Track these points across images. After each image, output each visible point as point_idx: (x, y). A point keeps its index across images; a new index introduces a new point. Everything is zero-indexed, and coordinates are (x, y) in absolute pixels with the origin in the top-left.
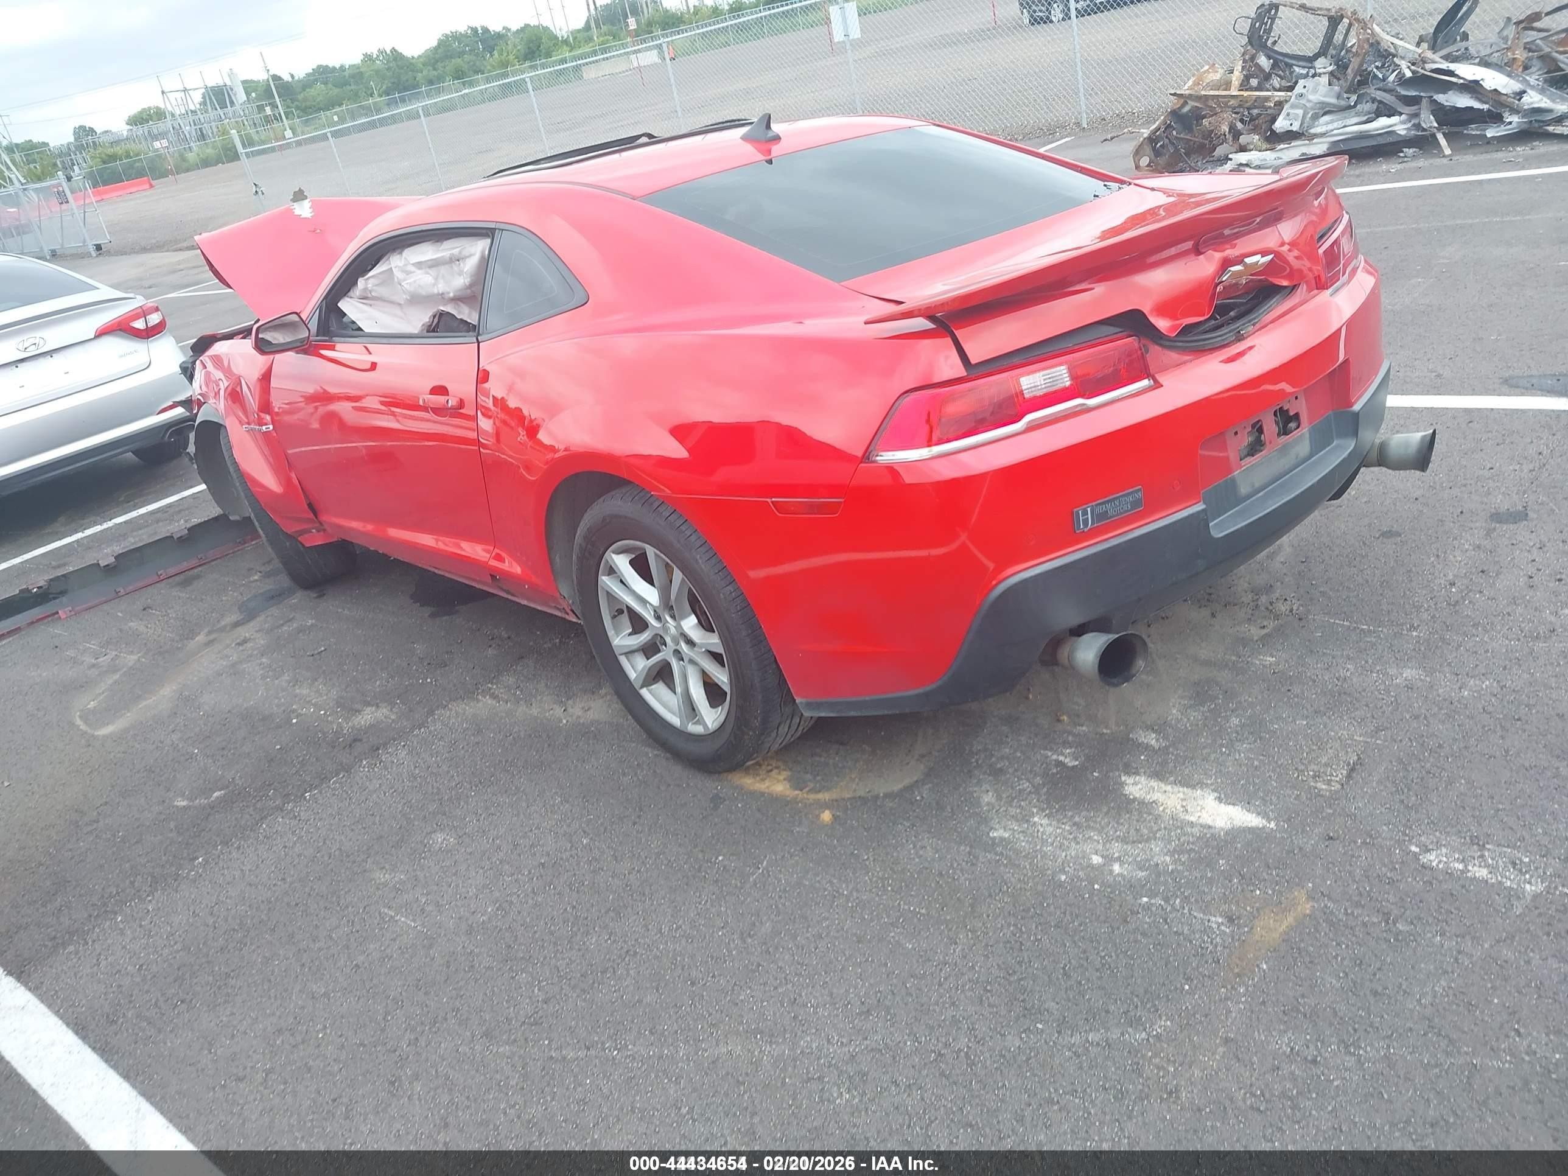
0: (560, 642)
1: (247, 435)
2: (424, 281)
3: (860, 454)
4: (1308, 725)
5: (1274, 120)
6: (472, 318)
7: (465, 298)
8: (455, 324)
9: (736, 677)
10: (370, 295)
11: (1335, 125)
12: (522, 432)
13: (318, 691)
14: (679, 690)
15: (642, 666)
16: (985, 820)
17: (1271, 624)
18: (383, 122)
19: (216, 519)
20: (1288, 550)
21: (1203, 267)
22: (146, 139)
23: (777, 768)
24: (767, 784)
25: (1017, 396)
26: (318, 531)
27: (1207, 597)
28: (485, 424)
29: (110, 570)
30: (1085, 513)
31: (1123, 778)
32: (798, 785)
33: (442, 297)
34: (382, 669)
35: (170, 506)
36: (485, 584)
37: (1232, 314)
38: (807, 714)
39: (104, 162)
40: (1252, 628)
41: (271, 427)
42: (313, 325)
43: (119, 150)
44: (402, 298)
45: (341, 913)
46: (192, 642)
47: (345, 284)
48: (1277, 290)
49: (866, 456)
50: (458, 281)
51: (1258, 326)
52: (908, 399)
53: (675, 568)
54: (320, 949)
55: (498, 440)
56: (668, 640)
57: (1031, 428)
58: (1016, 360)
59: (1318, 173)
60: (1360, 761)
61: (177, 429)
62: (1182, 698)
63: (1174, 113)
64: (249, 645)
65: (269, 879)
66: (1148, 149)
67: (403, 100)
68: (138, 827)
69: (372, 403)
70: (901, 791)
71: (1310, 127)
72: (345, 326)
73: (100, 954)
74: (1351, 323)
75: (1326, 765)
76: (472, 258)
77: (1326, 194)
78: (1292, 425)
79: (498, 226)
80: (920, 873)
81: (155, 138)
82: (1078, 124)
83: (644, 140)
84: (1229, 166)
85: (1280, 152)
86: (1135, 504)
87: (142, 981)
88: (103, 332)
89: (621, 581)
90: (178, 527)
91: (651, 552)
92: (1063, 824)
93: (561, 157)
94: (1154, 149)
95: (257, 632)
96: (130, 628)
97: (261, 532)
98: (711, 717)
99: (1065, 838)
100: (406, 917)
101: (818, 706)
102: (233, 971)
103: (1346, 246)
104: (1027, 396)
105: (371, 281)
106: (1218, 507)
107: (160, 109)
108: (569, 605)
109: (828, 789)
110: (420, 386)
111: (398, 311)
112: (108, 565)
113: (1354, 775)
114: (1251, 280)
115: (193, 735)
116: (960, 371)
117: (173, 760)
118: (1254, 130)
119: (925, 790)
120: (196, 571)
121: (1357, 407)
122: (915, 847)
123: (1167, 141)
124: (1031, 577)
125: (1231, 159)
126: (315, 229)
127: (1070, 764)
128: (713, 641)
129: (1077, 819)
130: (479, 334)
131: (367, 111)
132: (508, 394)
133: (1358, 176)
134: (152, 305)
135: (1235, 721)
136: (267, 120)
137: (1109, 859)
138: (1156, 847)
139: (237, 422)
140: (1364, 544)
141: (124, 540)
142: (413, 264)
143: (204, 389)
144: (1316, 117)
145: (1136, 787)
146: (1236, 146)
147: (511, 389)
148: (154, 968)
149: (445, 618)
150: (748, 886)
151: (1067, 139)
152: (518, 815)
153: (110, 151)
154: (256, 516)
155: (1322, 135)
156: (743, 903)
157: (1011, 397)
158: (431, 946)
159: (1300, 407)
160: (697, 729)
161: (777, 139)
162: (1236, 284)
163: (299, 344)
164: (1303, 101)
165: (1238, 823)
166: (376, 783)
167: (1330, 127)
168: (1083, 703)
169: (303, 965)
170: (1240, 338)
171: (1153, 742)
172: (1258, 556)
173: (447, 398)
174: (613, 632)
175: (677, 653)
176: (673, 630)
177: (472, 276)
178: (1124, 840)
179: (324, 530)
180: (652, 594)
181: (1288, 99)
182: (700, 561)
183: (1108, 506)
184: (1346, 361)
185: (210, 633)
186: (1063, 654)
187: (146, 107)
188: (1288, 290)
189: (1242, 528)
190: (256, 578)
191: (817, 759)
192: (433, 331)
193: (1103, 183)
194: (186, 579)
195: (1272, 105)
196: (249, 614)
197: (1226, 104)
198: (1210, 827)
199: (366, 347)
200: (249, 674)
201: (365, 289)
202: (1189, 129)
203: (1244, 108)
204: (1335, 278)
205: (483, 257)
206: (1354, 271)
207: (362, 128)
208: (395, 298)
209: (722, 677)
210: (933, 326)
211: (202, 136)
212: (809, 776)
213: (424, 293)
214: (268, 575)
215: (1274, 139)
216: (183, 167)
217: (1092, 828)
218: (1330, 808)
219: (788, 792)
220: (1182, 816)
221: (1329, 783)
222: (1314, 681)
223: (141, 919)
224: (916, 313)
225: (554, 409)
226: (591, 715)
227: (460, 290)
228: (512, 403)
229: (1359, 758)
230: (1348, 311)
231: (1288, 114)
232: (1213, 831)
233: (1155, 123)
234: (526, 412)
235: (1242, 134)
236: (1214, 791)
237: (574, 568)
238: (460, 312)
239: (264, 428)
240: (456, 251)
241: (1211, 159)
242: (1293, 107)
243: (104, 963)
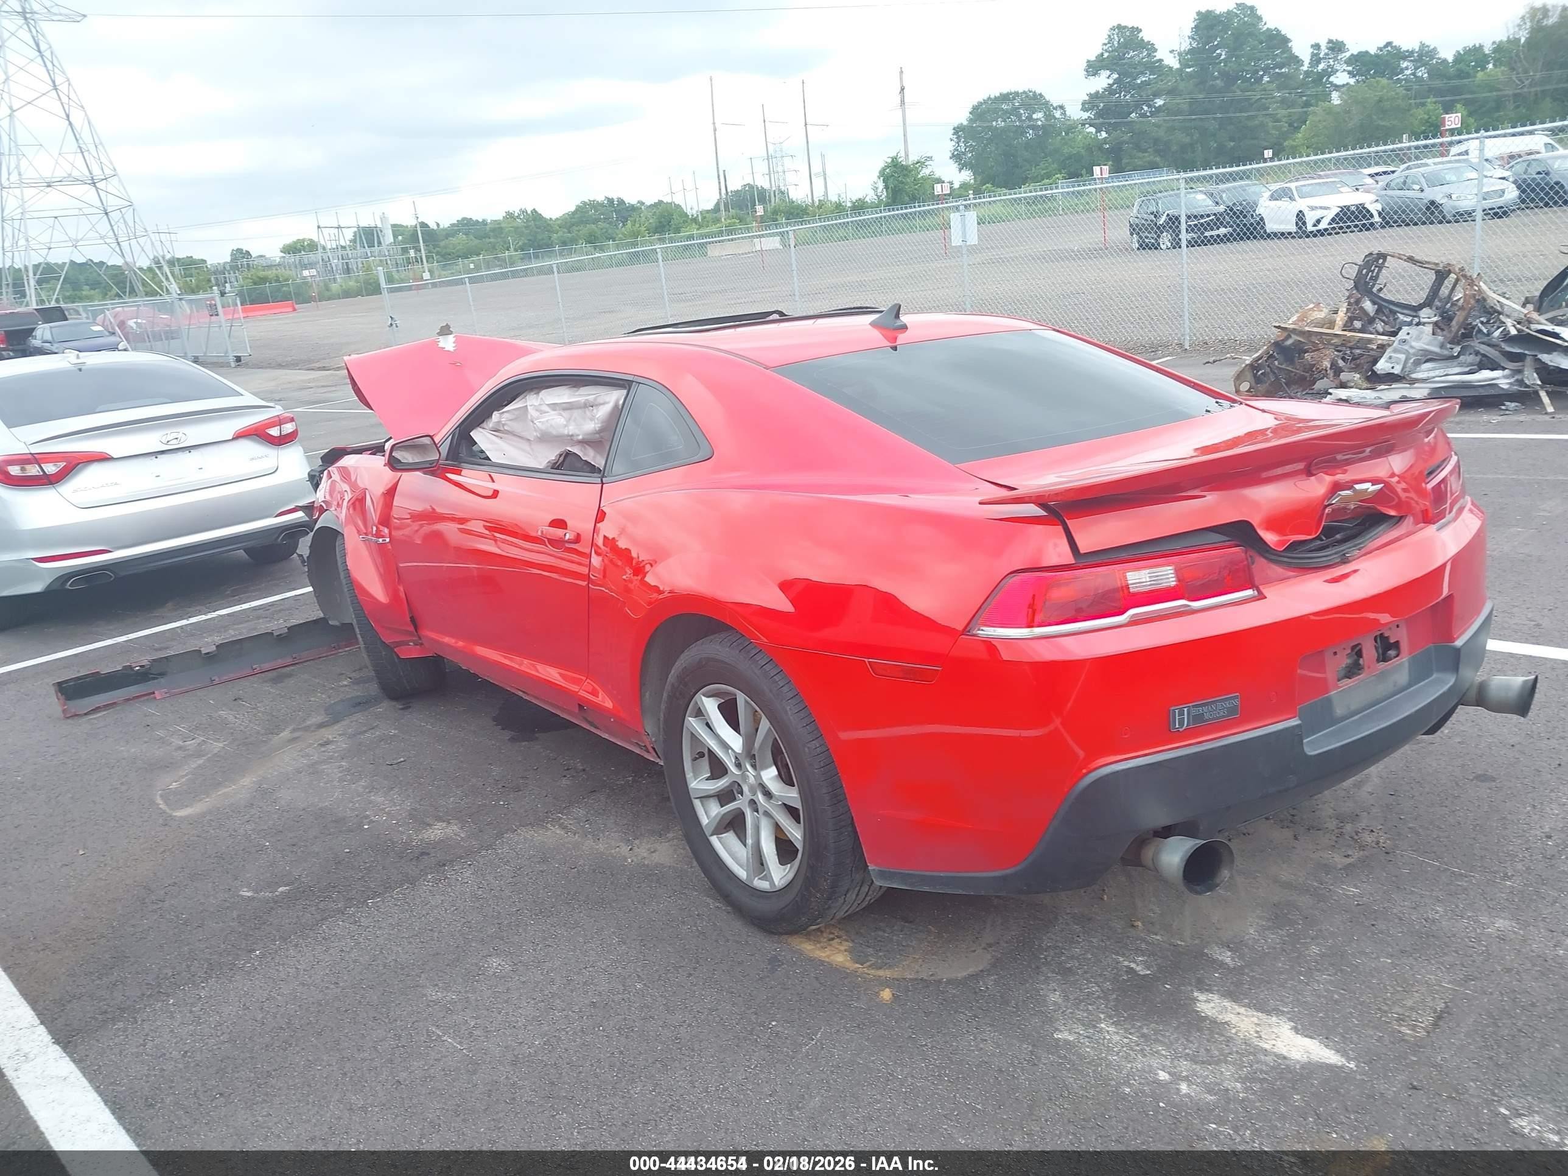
0: (634, 781)
1: (362, 543)
2: (557, 422)
3: (960, 628)
4: (1394, 965)
5: (1375, 361)
6: (599, 462)
7: (590, 442)
8: (579, 465)
9: (810, 835)
10: (502, 429)
11: (1437, 372)
12: (629, 571)
13: (392, 800)
14: (749, 841)
15: (716, 813)
16: (1051, 1021)
17: (1356, 855)
18: (515, 274)
19: (315, 622)
20: (1376, 780)
21: (1315, 487)
22: (296, 267)
23: (838, 937)
24: (828, 953)
25: (1123, 590)
26: (416, 645)
27: (1290, 818)
28: (596, 561)
29: (210, 658)
30: (1181, 713)
31: (1196, 994)
32: (860, 959)
33: (571, 439)
34: (457, 787)
35: (272, 604)
36: (570, 713)
37: (1338, 536)
38: (878, 883)
39: (255, 284)
40: (1335, 855)
41: (388, 540)
42: (444, 449)
43: (271, 274)
44: (532, 435)
45: (389, 1026)
46: (277, 738)
47: (480, 416)
48: (1385, 518)
49: (966, 630)
50: (589, 426)
51: (1363, 551)
52: (1015, 578)
53: (764, 717)
54: (364, 1060)
55: (604, 577)
56: (746, 789)
57: (1134, 622)
58: (1124, 555)
59: (1430, 412)
60: (1447, 1010)
61: (294, 532)
62: (1260, 918)
63: (1277, 345)
64: (331, 747)
65: (323, 981)
66: (1249, 375)
67: (536, 257)
68: (202, 912)
69: (478, 526)
70: (965, 978)
71: (1411, 372)
72: (473, 454)
73: (147, 1035)
74: (1456, 559)
75: (1412, 1009)
76: (606, 406)
77: (1436, 434)
78: (1392, 653)
79: (636, 379)
80: (978, 1066)
81: (305, 267)
82: (1181, 345)
83: (776, 316)
84: (1328, 398)
85: (1380, 392)
86: (1232, 710)
87: (185, 1068)
88: (240, 435)
89: (708, 725)
90: (279, 625)
91: (741, 698)
92: (1130, 1034)
93: (697, 323)
94: (1255, 375)
95: (340, 735)
96: (220, 716)
97: (360, 639)
98: (779, 875)
99: (1132, 1049)
100: (453, 1038)
101: (891, 876)
102: (275, 1070)
103: (1454, 485)
104: (1131, 590)
105: (505, 415)
106: (1312, 725)
107: (314, 242)
108: (651, 742)
109: (890, 967)
110: (538, 519)
111: (526, 446)
112: (208, 653)
113: (1441, 1023)
114: (1360, 507)
115: (266, 828)
116: (1068, 558)
117: (243, 850)
118: (1357, 368)
119: (991, 981)
120: (288, 669)
121: (1459, 643)
122: (975, 1038)
123: (1268, 370)
124: (1123, 770)
125: (1330, 394)
126: (456, 362)
127: (1141, 973)
128: (792, 795)
129: (1145, 1031)
130: (603, 476)
131: (503, 263)
132: (619, 535)
133: (1458, 423)
134: (288, 415)
135: (1314, 949)
136: (409, 261)
137: (1177, 1077)
138: (1227, 1071)
139: (356, 531)
140: (1457, 785)
141: (225, 631)
142: (548, 405)
143: (328, 498)
144: (1417, 363)
145: (1209, 1005)
146: (1337, 382)
147: (623, 531)
148: (198, 1057)
149: (524, 743)
150: (800, 1056)
151: (1169, 358)
152: (574, 951)
153: (261, 274)
154: (358, 623)
155: (1423, 380)
156: (793, 1073)
157: (1116, 590)
158: (474, 1072)
159: (1400, 635)
160: (764, 885)
161: (904, 328)
162: (1345, 508)
163: (429, 466)
164: (1406, 347)
165: (1315, 1058)
166: (439, 899)
167: (1432, 374)
168: (1157, 910)
169: (345, 1074)
170: (1345, 561)
171: (1228, 960)
172: (1344, 784)
173: (565, 531)
174: (691, 774)
175: (753, 803)
176: (752, 780)
177: (602, 422)
178: (1194, 1059)
179: (422, 644)
180: (736, 742)
181: (1390, 343)
182: (789, 713)
183: (1205, 709)
184: (1450, 597)
185: (294, 730)
186: (1148, 853)
187: (301, 238)
188: (1394, 520)
189: (1336, 748)
190: (345, 683)
191: (880, 933)
192: (557, 468)
193: (1215, 400)
194: (278, 676)
195: (1375, 347)
196: (334, 717)
197: (1329, 341)
198: (1285, 1058)
199: (490, 476)
200: (328, 775)
201: (499, 422)
202: (1290, 360)
203: (1347, 347)
204: (1441, 516)
205: (616, 406)
206: (1461, 510)
207: (495, 278)
208: (524, 434)
209: (795, 833)
210: (1043, 513)
211: (348, 270)
212: (870, 950)
213: (554, 432)
214: (356, 682)
215: (1374, 379)
216: (326, 295)
217: (1162, 1043)
218: (1414, 1055)
219: (848, 964)
220: (1256, 1041)
221: (1414, 1028)
222: (1401, 919)
223: (192, 1005)
224: (1027, 499)
225: (660, 554)
226: (656, 858)
227: (591, 434)
228: (622, 544)
229: (1447, 1007)
230: (1453, 549)
231: (1390, 358)
232: (1288, 1062)
233: (1257, 352)
234: (634, 554)
235: (1343, 371)
236: (1290, 1020)
237: (663, 707)
238: (585, 454)
239: (381, 540)
240: (591, 398)
241: (1311, 392)
242: (1395, 351)
243: (150, 1045)
